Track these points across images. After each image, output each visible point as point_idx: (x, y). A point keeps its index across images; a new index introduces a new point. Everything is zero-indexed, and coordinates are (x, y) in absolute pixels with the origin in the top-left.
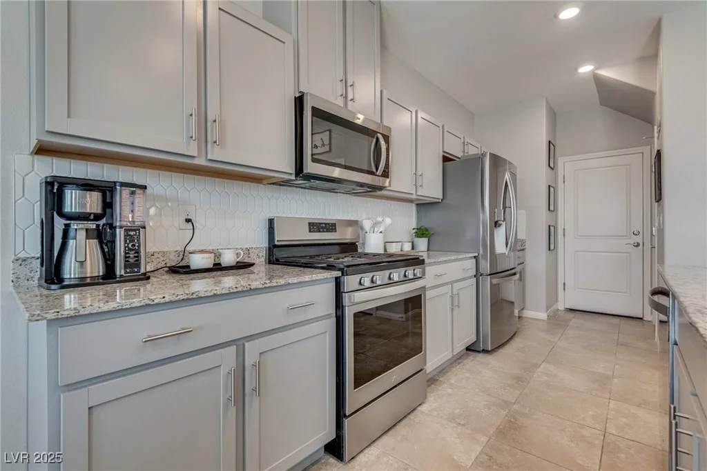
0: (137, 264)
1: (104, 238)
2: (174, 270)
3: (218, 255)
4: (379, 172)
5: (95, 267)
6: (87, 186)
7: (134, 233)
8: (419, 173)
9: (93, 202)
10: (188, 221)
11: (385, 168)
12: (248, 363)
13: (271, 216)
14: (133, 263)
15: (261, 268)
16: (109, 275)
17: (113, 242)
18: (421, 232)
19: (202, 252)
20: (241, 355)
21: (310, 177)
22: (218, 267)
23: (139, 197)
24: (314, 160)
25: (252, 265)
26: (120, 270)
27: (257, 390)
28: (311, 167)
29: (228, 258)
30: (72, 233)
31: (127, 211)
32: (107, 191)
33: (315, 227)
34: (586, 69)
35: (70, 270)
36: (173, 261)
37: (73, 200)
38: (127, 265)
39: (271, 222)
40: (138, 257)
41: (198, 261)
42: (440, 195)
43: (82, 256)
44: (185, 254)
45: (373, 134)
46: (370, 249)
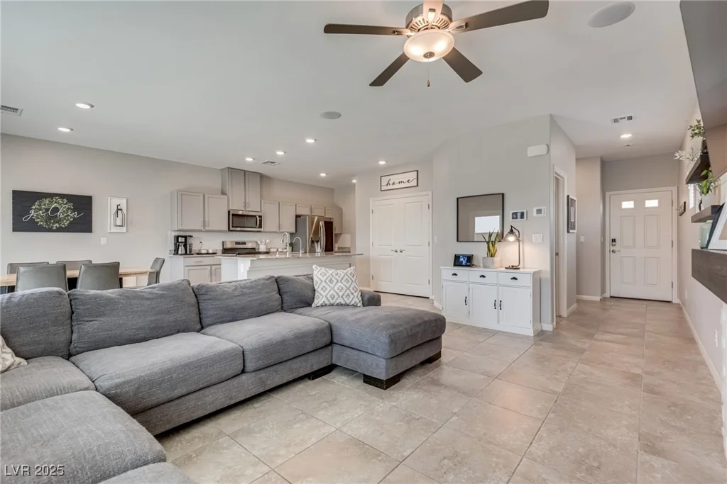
1: (185, 246)
2: (198, 254)
4: (257, 227)
5: (184, 252)
6: (182, 237)
7: (191, 245)
8: (281, 223)
9: (183, 240)
10: (201, 242)
11: (259, 225)
12: (213, 269)
14: (190, 252)
15: (219, 254)
16: (186, 254)
17: (187, 247)
19: (204, 250)
20: (211, 268)
21: (232, 231)
22: (208, 253)
23: (192, 239)
24: (233, 227)
25: (217, 253)
29: (210, 251)
30: (180, 245)
31: (189, 241)
32: (186, 237)
33: (237, 243)
35: (180, 252)
36: (198, 252)
37: (180, 239)
39: (223, 242)
40: (191, 250)
41: (203, 252)
42: (294, 231)
43: (181, 249)
44: (200, 250)
45: (255, 216)
46: (260, 250)
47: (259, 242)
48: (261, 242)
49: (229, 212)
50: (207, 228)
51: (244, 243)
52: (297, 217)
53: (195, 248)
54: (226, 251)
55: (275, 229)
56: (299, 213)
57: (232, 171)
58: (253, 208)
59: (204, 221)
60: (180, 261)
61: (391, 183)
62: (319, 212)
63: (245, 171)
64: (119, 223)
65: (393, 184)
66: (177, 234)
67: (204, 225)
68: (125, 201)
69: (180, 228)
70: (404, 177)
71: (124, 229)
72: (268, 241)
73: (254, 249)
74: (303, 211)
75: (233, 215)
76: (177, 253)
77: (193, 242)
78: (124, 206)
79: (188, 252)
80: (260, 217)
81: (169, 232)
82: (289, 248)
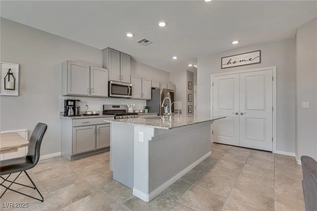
0: (79, 113)
1: (74, 109)
2: (84, 115)
3: (92, 112)
4: (129, 95)
5: (72, 114)
6: (71, 101)
7: (78, 108)
8: (143, 93)
9: (72, 103)
10: (87, 106)
11: (130, 93)
12: (97, 128)
13: (104, 104)
14: (78, 113)
15: (101, 115)
16: (75, 115)
17: (75, 109)
18: (147, 108)
19: (89, 111)
20: (96, 127)
21: (111, 97)
22: (92, 115)
23: (79, 102)
24: (112, 94)
25: (99, 114)
26: (76, 114)
27: (99, 133)
28: (111, 95)
29: (94, 113)
30: (69, 108)
31: (77, 104)
32: (74, 101)
33: (114, 106)
34: (190, 65)
35: (69, 114)
36: (84, 113)
37: (70, 103)
38: (77, 113)
39: (104, 106)
40: (79, 112)
41: (89, 113)
42: (150, 98)
43: (71, 112)
44: (86, 112)
45: (127, 86)
46: (129, 112)
47: (128, 106)
48: (130, 106)
49: (109, 82)
50: (92, 94)
51: (119, 107)
52: (153, 88)
53: (83, 110)
54: (106, 112)
55: (139, 97)
56: (154, 86)
57: (111, 51)
58: (125, 81)
59: (90, 89)
60: (69, 122)
61: (232, 62)
62: (164, 87)
63: (120, 52)
64: (9, 85)
65: (234, 62)
66: (67, 98)
67: (90, 92)
68: (17, 67)
69: (70, 93)
70: (246, 57)
71: (16, 93)
72: (134, 105)
73: (125, 111)
74: (156, 85)
75: (112, 85)
76: (67, 115)
77: (81, 106)
78: (15, 70)
79: (76, 113)
80: (131, 87)
81: (61, 97)
82: (146, 111)
